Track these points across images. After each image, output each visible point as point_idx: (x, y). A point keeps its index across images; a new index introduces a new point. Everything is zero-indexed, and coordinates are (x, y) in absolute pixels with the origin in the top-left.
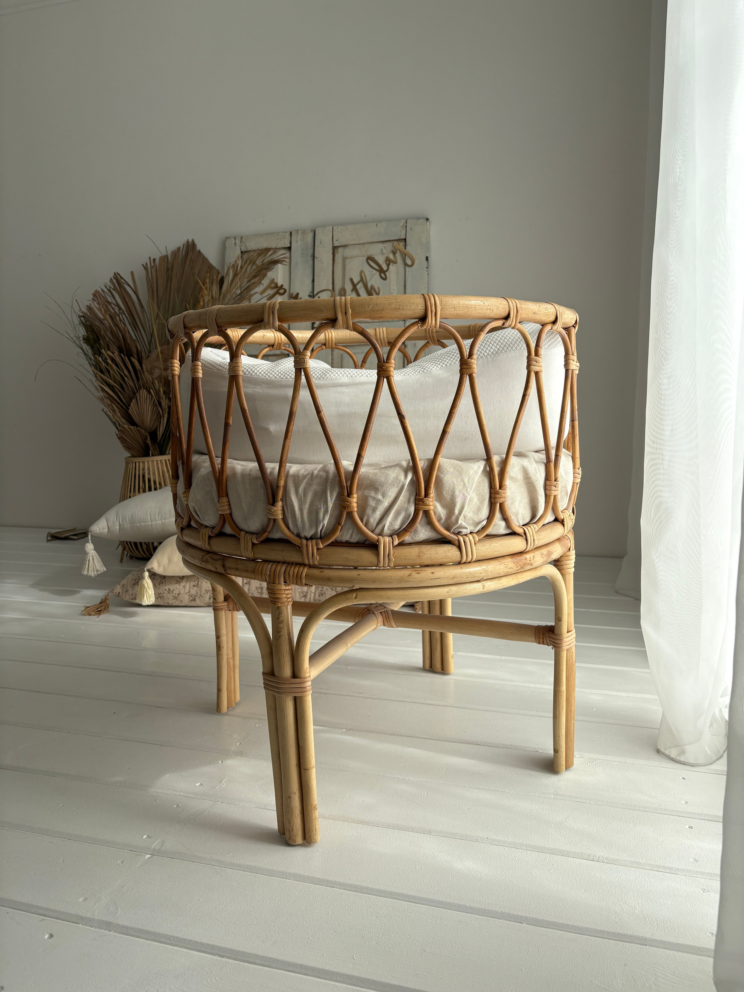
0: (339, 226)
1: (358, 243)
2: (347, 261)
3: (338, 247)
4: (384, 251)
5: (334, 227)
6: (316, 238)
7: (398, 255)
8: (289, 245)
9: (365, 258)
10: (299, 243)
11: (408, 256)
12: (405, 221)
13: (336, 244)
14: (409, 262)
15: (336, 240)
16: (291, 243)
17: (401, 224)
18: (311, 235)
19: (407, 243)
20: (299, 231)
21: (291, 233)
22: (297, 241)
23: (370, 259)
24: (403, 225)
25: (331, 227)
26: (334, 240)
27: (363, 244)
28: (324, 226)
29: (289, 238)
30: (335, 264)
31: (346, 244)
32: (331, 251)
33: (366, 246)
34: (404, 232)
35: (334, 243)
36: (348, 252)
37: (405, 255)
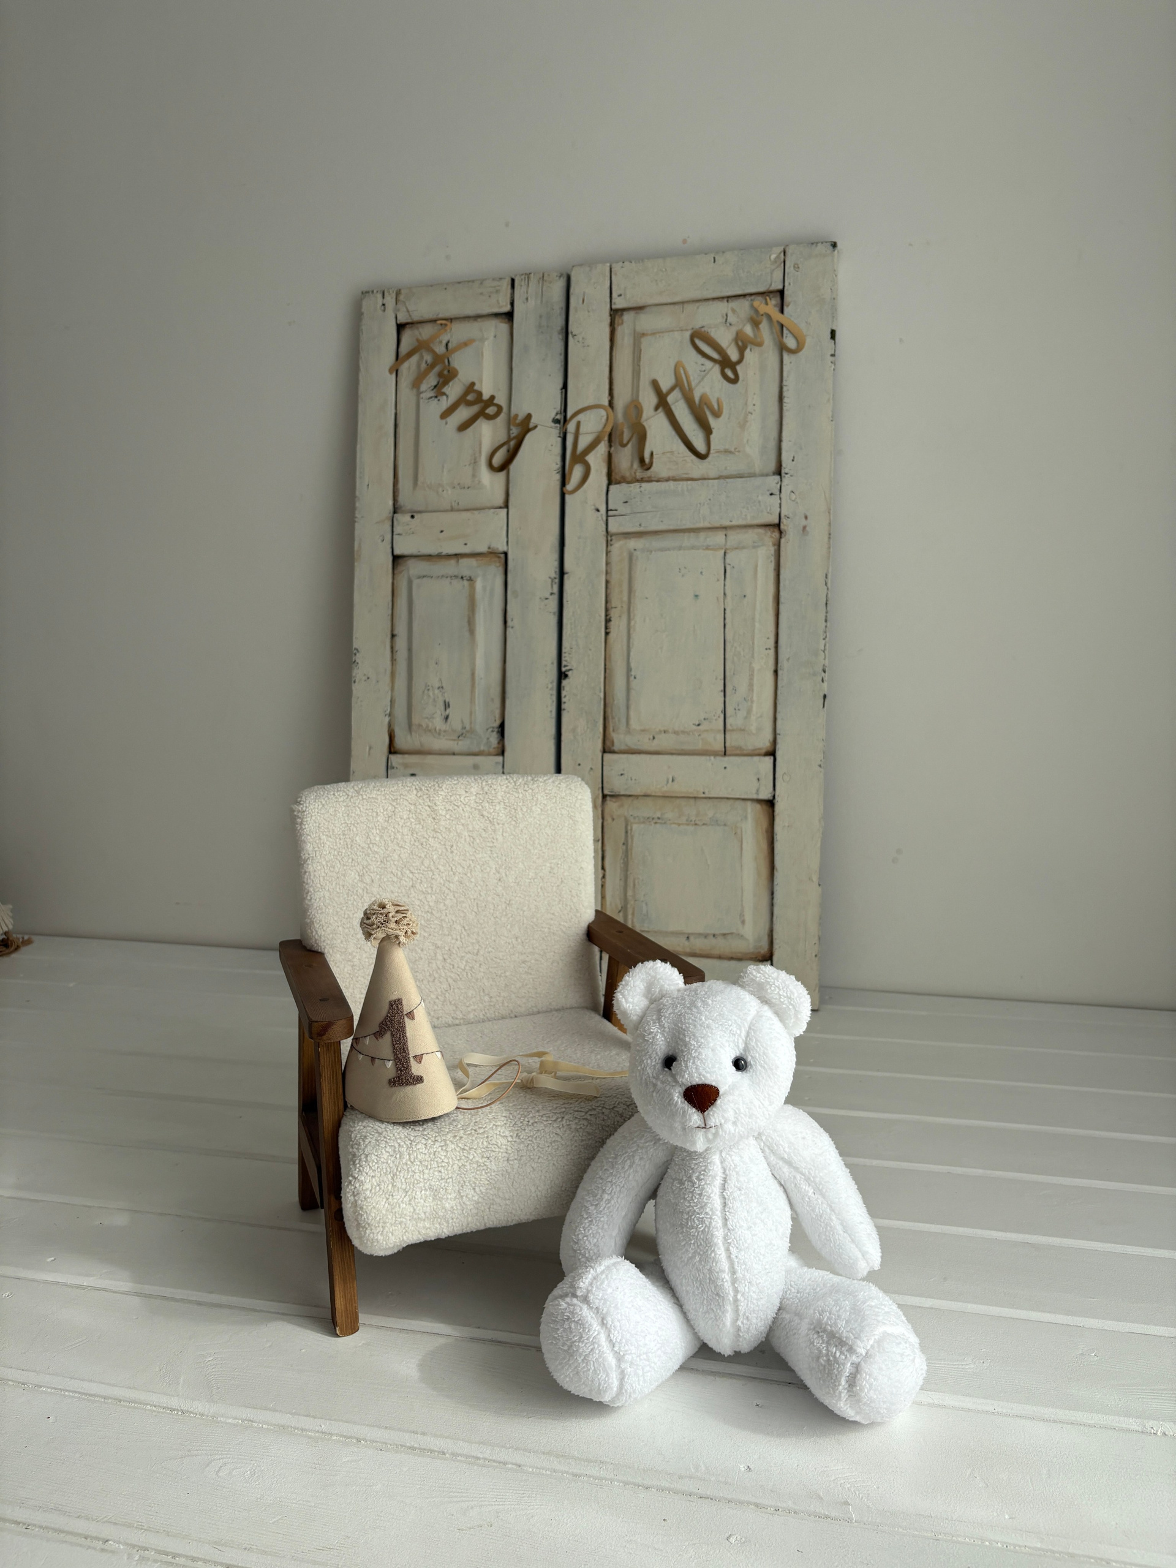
0: (627, 263)
1: (669, 300)
2: (645, 341)
3: (623, 310)
4: (732, 318)
5: (613, 266)
6: (572, 291)
7: (764, 326)
8: (507, 308)
9: (687, 334)
10: (532, 303)
11: (788, 329)
12: (782, 249)
13: (619, 304)
14: (791, 343)
15: (620, 295)
16: (512, 304)
17: (773, 257)
18: (559, 286)
19: (787, 299)
20: (532, 275)
21: (513, 280)
22: (527, 299)
23: (698, 338)
24: (778, 257)
25: (608, 264)
26: (614, 295)
27: (683, 303)
28: (590, 263)
29: (509, 290)
30: (614, 349)
31: (641, 304)
32: (608, 320)
33: (689, 308)
34: (778, 274)
35: (613, 301)
36: (645, 322)
37: (782, 326)
